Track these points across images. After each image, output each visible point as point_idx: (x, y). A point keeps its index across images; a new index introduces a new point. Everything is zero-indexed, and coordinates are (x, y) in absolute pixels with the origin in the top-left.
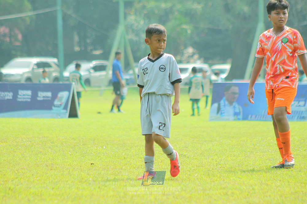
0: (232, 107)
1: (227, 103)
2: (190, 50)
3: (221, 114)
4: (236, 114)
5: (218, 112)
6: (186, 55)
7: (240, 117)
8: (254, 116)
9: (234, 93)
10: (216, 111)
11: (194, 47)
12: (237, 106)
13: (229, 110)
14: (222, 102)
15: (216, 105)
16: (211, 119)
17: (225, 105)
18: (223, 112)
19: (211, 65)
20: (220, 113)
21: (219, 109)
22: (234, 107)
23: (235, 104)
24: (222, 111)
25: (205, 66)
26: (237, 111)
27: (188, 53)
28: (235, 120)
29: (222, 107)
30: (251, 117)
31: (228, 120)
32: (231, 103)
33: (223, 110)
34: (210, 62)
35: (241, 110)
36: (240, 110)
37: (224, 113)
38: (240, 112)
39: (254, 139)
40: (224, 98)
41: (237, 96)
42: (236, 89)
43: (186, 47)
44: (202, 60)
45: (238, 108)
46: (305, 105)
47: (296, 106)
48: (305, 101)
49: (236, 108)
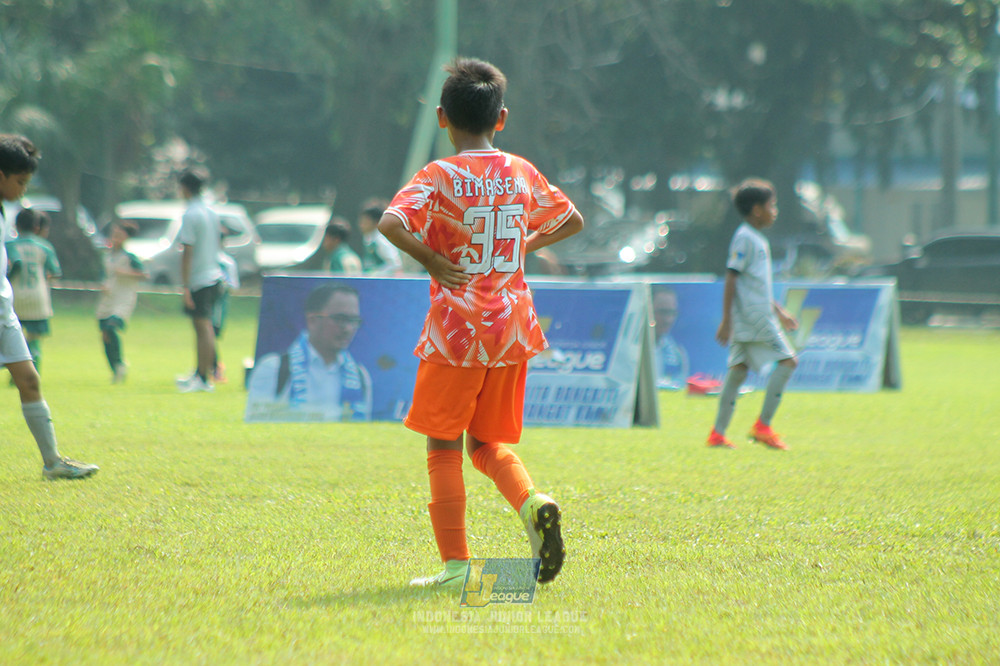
0: (333, 368)
1: (313, 353)
2: (178, 152)
3: (293, 393)
4: (348, 396)
5: (279, 389)
6: (162, 171)
7: (364, 407)
9: (344, 318)
10: (273, 383)
11: (189, 141)
12: (351, 365)
13: (321, 380)
14: (296, 351)
15: (272, 361)
16: (254, 416)
17: (305, 364)
18: (298, 386)
19: (253, 210)
20: (287, 392)
21: (284, 376)
22: (343, 370)
23: (344, 358)
24: (295, 382)
25: (236, 214)
26: (353, 383)
27: (169, 161)
28: (343, 419)
29: (295, 367)
31: (318, 418)
32: (329, 354)
33: (301, 382)
34: (254, 196)
35: (368, 382)
36: (362, 380)
37: (303, 391)
38: (363, 386)
39: (414, 490)
40: (305, 336)
41: (351, 328)
42: (351, 303)
43: (161, 139)
44: (223, 188)
45: (357, 375)
46: (605, 367)
47: (575, 369)
48: (608, 351)
49: (351, 373)
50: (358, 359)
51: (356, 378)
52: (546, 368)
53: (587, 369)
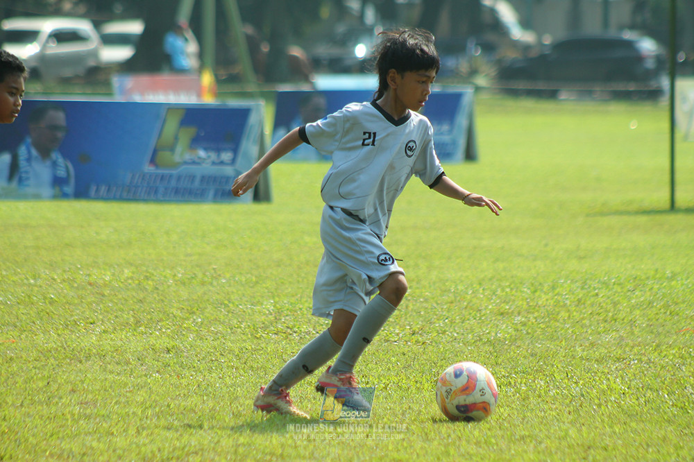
0: (48, 163)
1: (34, 153)
3: (20, 180)
4: (58, 182)
5: (11, 178)
7: (69, 189)
8: (103, 189)
9: (54, 128)
10: (6, 173)
12: (61, 160)
13: (40, 171)
14: (22, 151)
15: (6, 158)
17: (29, 160)
18: (24, 176)
20: (16, 179)
21: (14, 168)
22: (55, 164)
23: (56, 156)
24: (22, 173)
26: (61, 173)
28: (54, 197)
29: (22, 162)
30: (97, 191)
31: (37, 197)
32: (45, 153)
33: (26, 172)
35: (72, 172)
36: (68, 171)
37: (28, 179)
38: (69, 175)
40: (29, 140)
41: (60, 135)
42: (60, 117)
45: (64, 166)
46: (233, 161)
47: (214, 163)
48: (235, 151)
49: (61, 166)
50: (66, 156)
51: (64, 169)
52: (194, 163)
53: (222, 163)
